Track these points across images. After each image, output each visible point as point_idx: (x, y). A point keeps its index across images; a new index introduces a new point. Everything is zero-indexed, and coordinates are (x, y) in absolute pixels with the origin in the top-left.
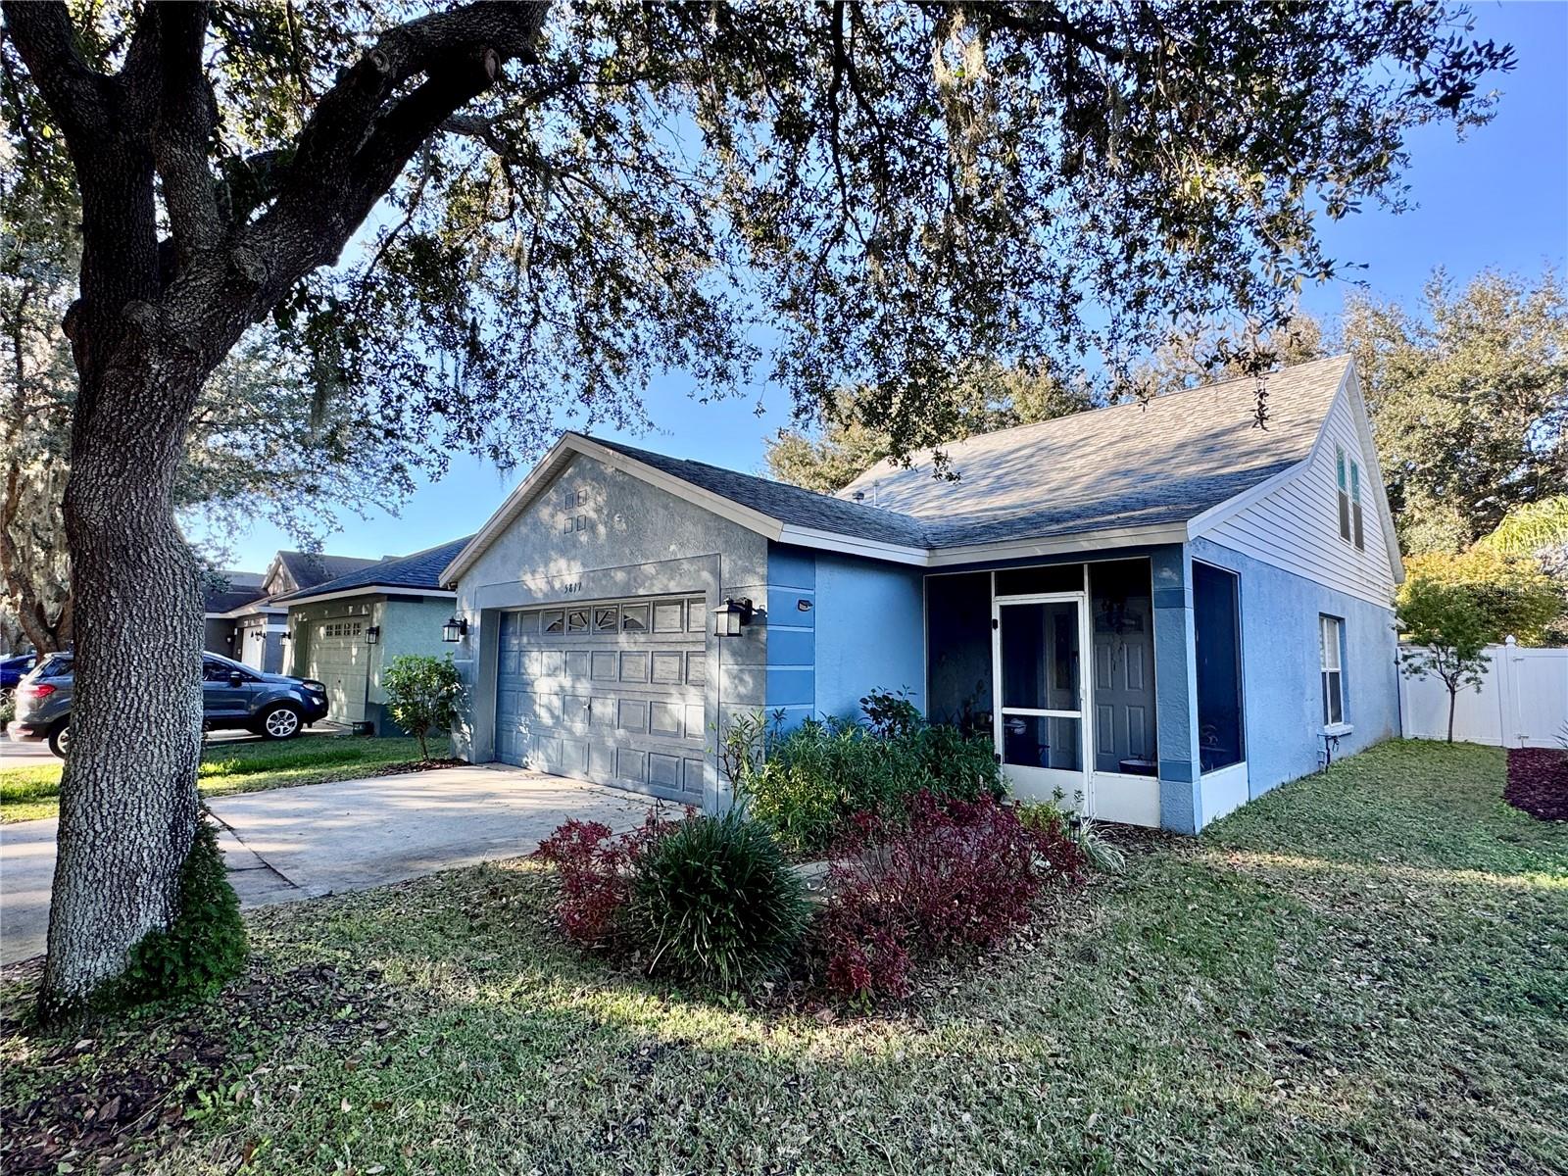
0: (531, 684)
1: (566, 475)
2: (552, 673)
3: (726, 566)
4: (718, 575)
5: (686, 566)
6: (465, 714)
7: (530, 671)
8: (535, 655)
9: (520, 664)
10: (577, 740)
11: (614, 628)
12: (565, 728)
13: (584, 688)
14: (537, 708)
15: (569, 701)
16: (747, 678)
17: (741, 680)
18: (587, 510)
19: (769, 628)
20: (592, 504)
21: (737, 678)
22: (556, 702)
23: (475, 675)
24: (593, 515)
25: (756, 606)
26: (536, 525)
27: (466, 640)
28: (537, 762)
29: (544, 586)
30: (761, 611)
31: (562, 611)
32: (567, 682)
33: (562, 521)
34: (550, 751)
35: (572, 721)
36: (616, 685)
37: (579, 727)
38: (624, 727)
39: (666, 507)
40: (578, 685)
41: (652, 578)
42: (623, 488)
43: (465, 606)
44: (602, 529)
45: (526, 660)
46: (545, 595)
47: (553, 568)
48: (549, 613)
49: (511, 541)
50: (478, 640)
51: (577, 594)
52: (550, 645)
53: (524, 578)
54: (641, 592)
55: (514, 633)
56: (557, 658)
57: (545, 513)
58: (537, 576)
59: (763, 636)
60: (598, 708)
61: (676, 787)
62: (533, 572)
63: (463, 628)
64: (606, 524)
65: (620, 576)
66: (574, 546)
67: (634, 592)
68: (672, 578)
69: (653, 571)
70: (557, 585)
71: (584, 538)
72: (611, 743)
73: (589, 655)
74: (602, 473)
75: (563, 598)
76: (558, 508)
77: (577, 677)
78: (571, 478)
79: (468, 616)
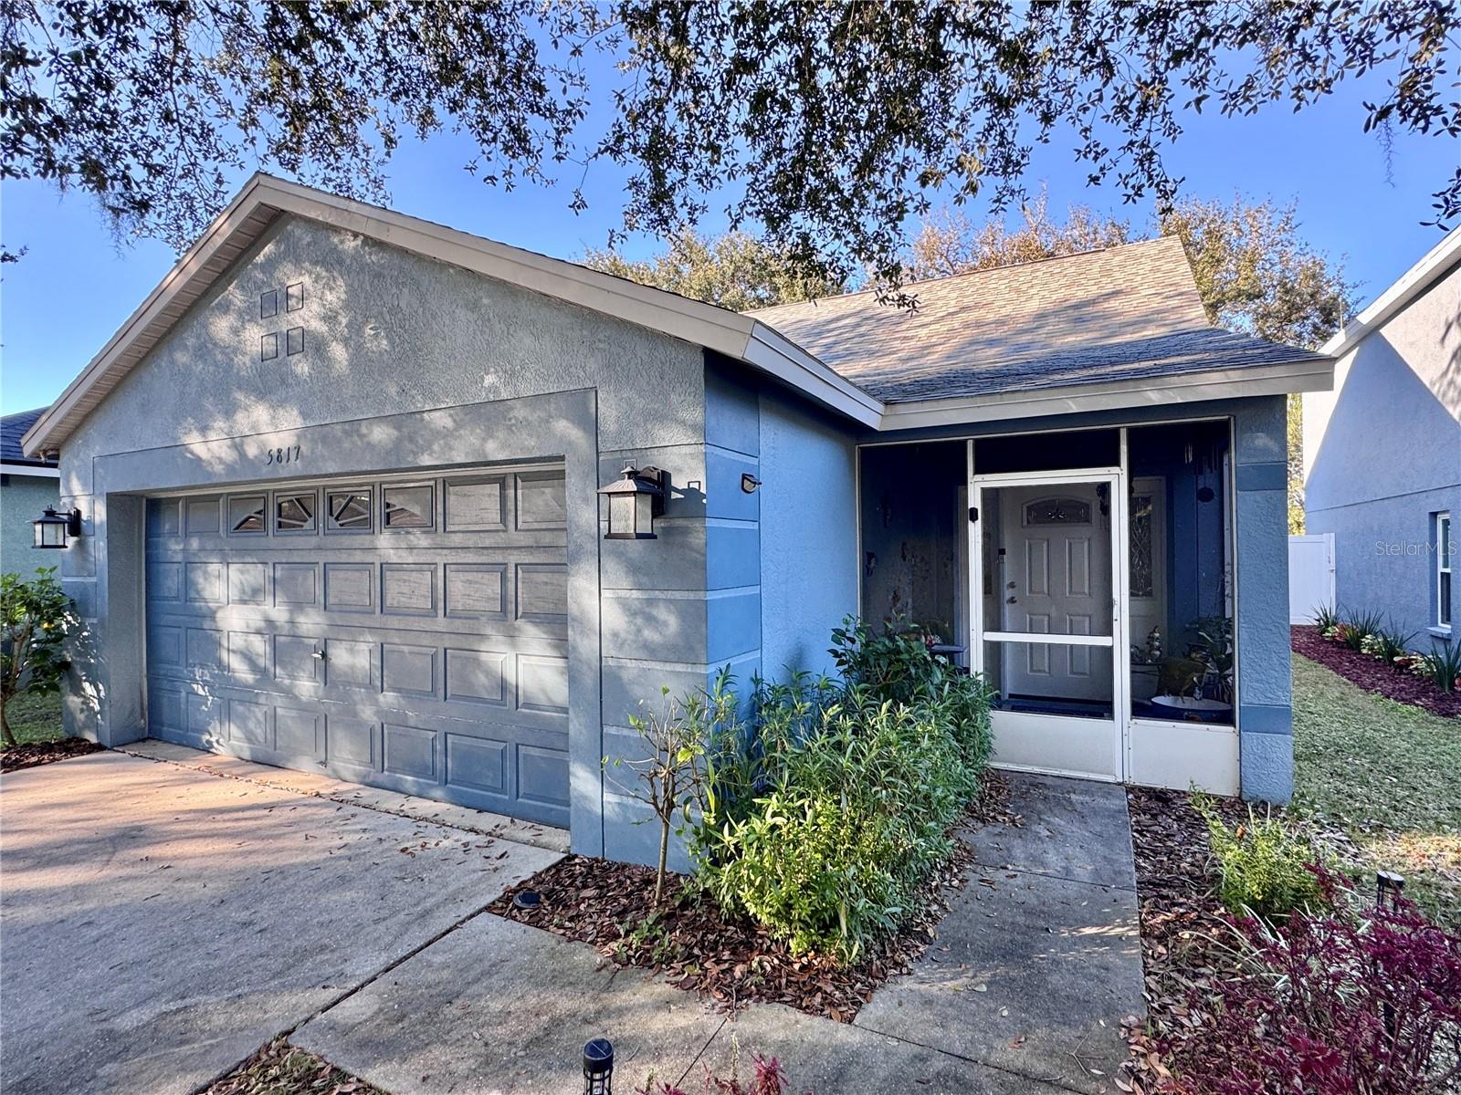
0: (212, 615)
1: (260, 259)
2: (250, 596)
3: (609, 411)
4: (593, 427)
5: (520, 412)
6: (87, 667)
7: (207, 594)
8: (214, 568)
9: (188, 583)
10: (302, 708)
11: (366, 524)
12: (280, 689)
13: (311, 623)
14: (224, 655)
15: (283, 645)
16: (662, 613)
17: (650, 619)
18: (307, 317)
19: (710, 523)
20: (314, 306)
21: (641, 614)
22: (259, 646)
23: (102, 602)
24: (317, 326)
25: (679, 482)
26: (205, 350)
27: (81, 545)
28: (227, 741)
29: (228, 454)
30: (691, 493)
31: (263, 496)
32: (280, 613)
33: (255, 338)
34: (251, 725)
35: (292, 677)
36: (377, 619)
37: (307, 687)
38: (394, 689)
39: (474, 306)
40: (301, 619)
41: (445, 434)
42: (379, 275)
43: (76, 487)
44: (338, 352)
45: (199, 578)
46: (230, 468)
47: (242, 421)
48: (236, 500)
49: (158, 377)
50: (103, 544)
51: (295, 466)
52: (242, 553)
53: (186, 440)
54: (426, 460)
55: (174, 533)
56: (255, 574)
57: (221, 326)
58: (212, 435)
59: (697, 539)
60: (341, 656)
61: (502, 791)
62: (204, 429)
63: (75, 524)
64: (346, 342)
65: (380, 434)
66: (283, 382)
67: (410, 461)
68: (489, 434)
69: (449, 423)
70: (252, 451)
71: (302, 367)
72: (368, 714)
73: (319, 570)
74: (334, 249)
75: (265, 472)
76: (246, 315)
77: (297, 605)
78: (271, 264)
79: (83, 506)
